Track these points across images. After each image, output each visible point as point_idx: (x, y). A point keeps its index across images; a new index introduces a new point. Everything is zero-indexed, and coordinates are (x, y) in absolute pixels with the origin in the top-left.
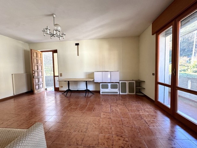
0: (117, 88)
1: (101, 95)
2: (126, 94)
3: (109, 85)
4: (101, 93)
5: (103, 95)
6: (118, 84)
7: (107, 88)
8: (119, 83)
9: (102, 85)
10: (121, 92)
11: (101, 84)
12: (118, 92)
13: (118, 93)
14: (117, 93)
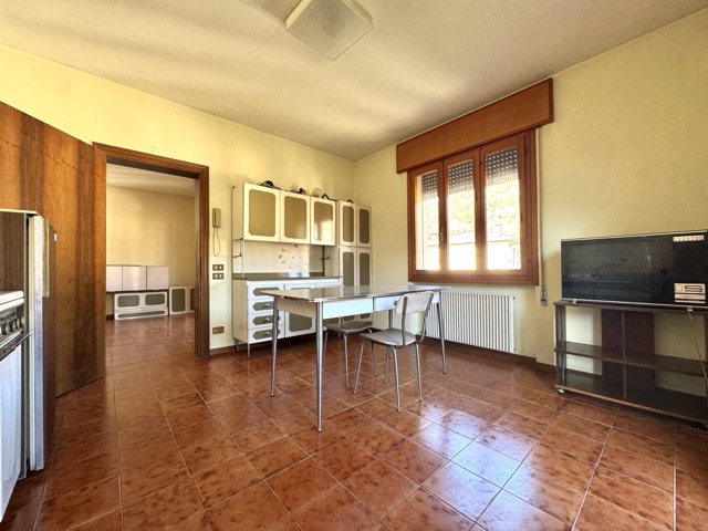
0: (163, 303)
1: (116, 323)
2: (185, 312)
3: (142, 297)
4: (116, 318)
5: (120, 322)
6: (165, 293)
7: (137, 304)
8: (168, 291)
9: (120, 298)
10: (174, 310)
11: (117, 296)
12: (166, 311)
13: (166, 314)
14: (163, 312)
